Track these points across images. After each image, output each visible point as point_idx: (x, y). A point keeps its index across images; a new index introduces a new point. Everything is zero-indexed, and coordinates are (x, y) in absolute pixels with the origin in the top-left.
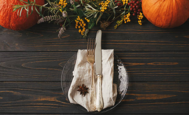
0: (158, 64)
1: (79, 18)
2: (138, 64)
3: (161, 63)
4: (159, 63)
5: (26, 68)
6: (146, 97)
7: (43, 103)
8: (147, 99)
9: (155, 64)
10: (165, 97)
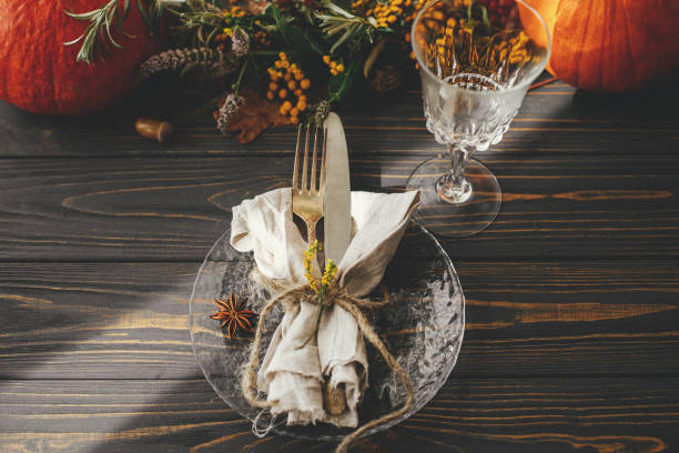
0: (594, 198)
1: (283, 60)
2: (518, 196)
3: (608, 194)
4: (599, 192)
5: (78, 212)
6: (556, 311)
7: (142, 339)
8: (560, 319)
9: (582, 195)
10: (633, 311)
